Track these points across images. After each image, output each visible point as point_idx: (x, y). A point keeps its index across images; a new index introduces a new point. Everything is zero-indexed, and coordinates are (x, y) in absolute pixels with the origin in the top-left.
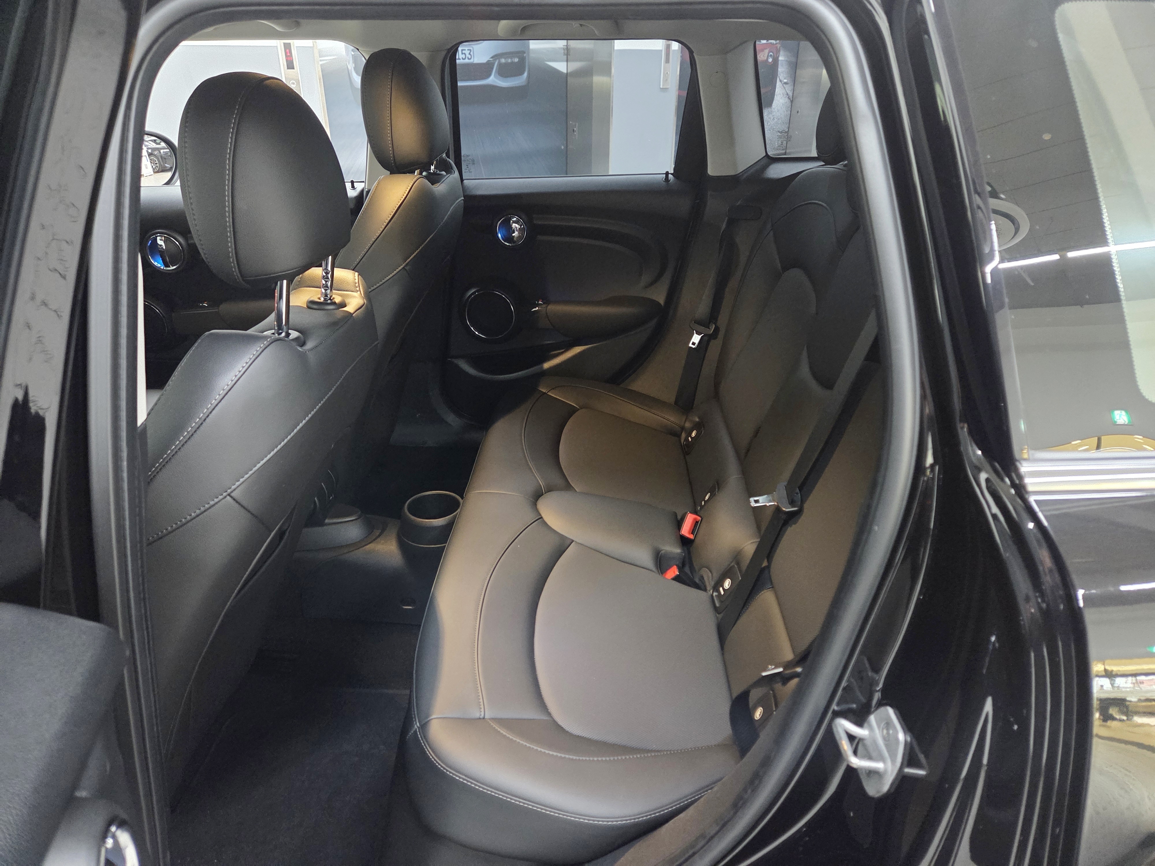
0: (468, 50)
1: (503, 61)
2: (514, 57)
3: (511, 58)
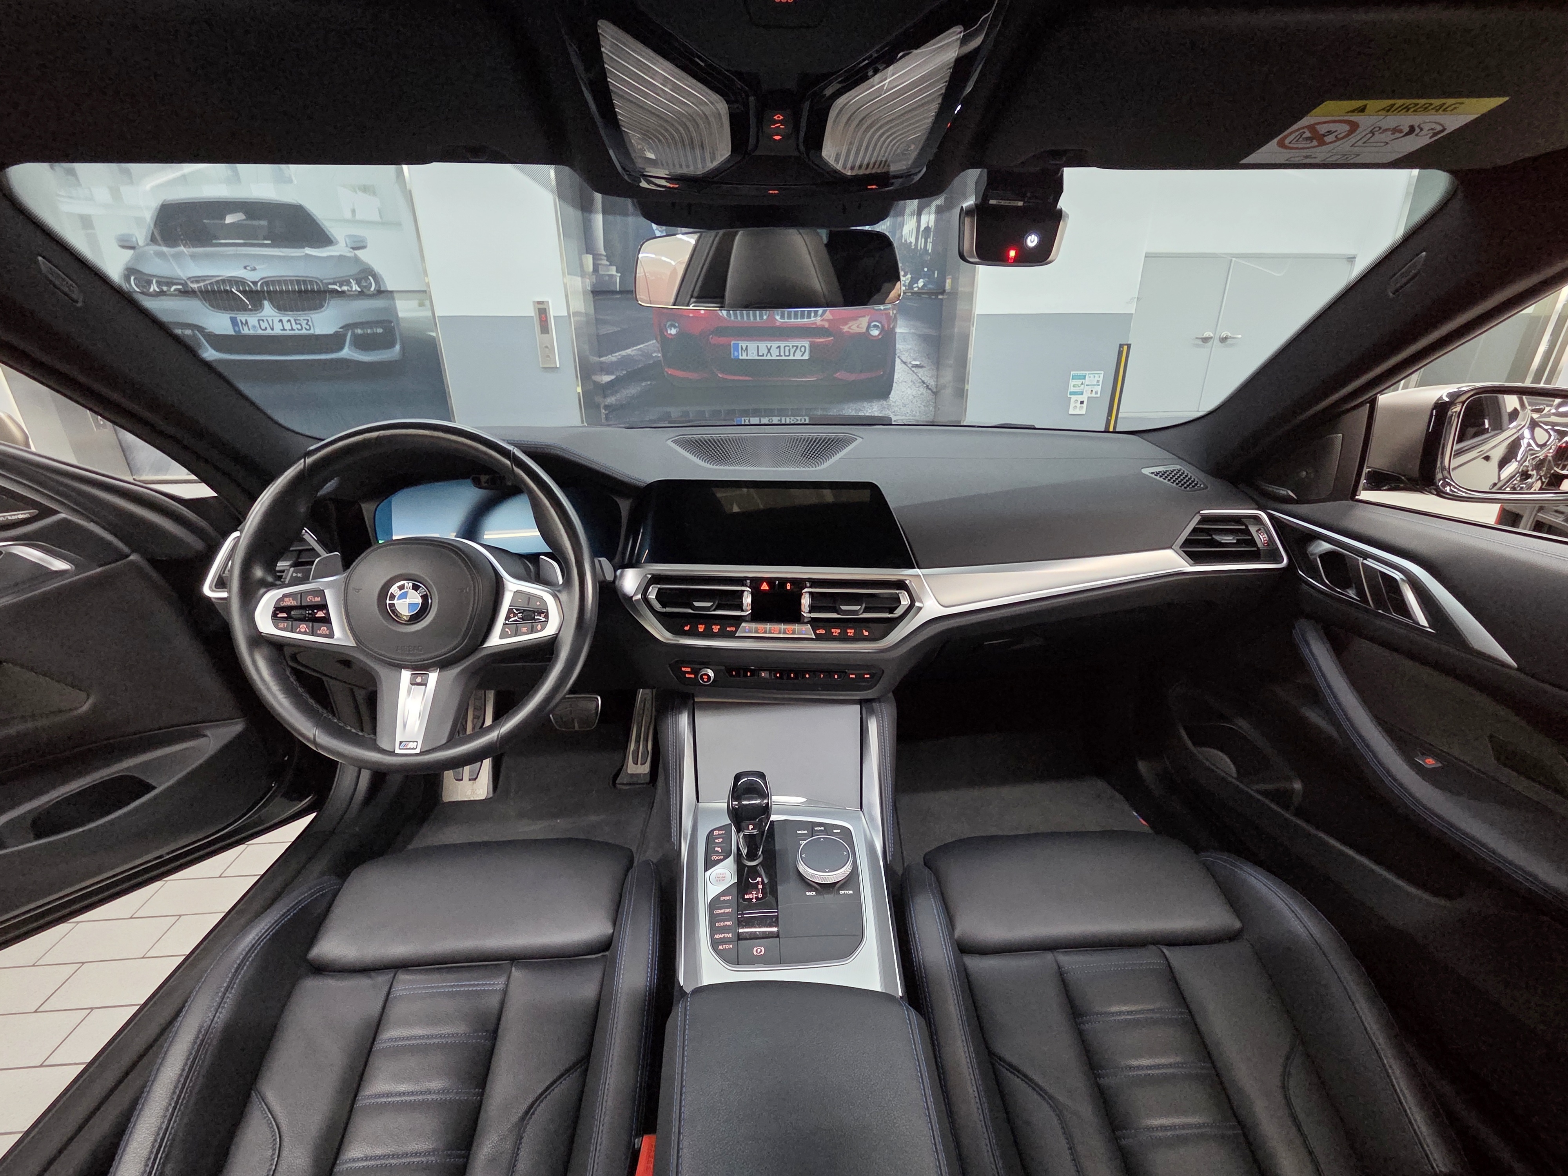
0: (304, 319)
1: (359, 331)
2: (376, 327)
3: (371, 328)
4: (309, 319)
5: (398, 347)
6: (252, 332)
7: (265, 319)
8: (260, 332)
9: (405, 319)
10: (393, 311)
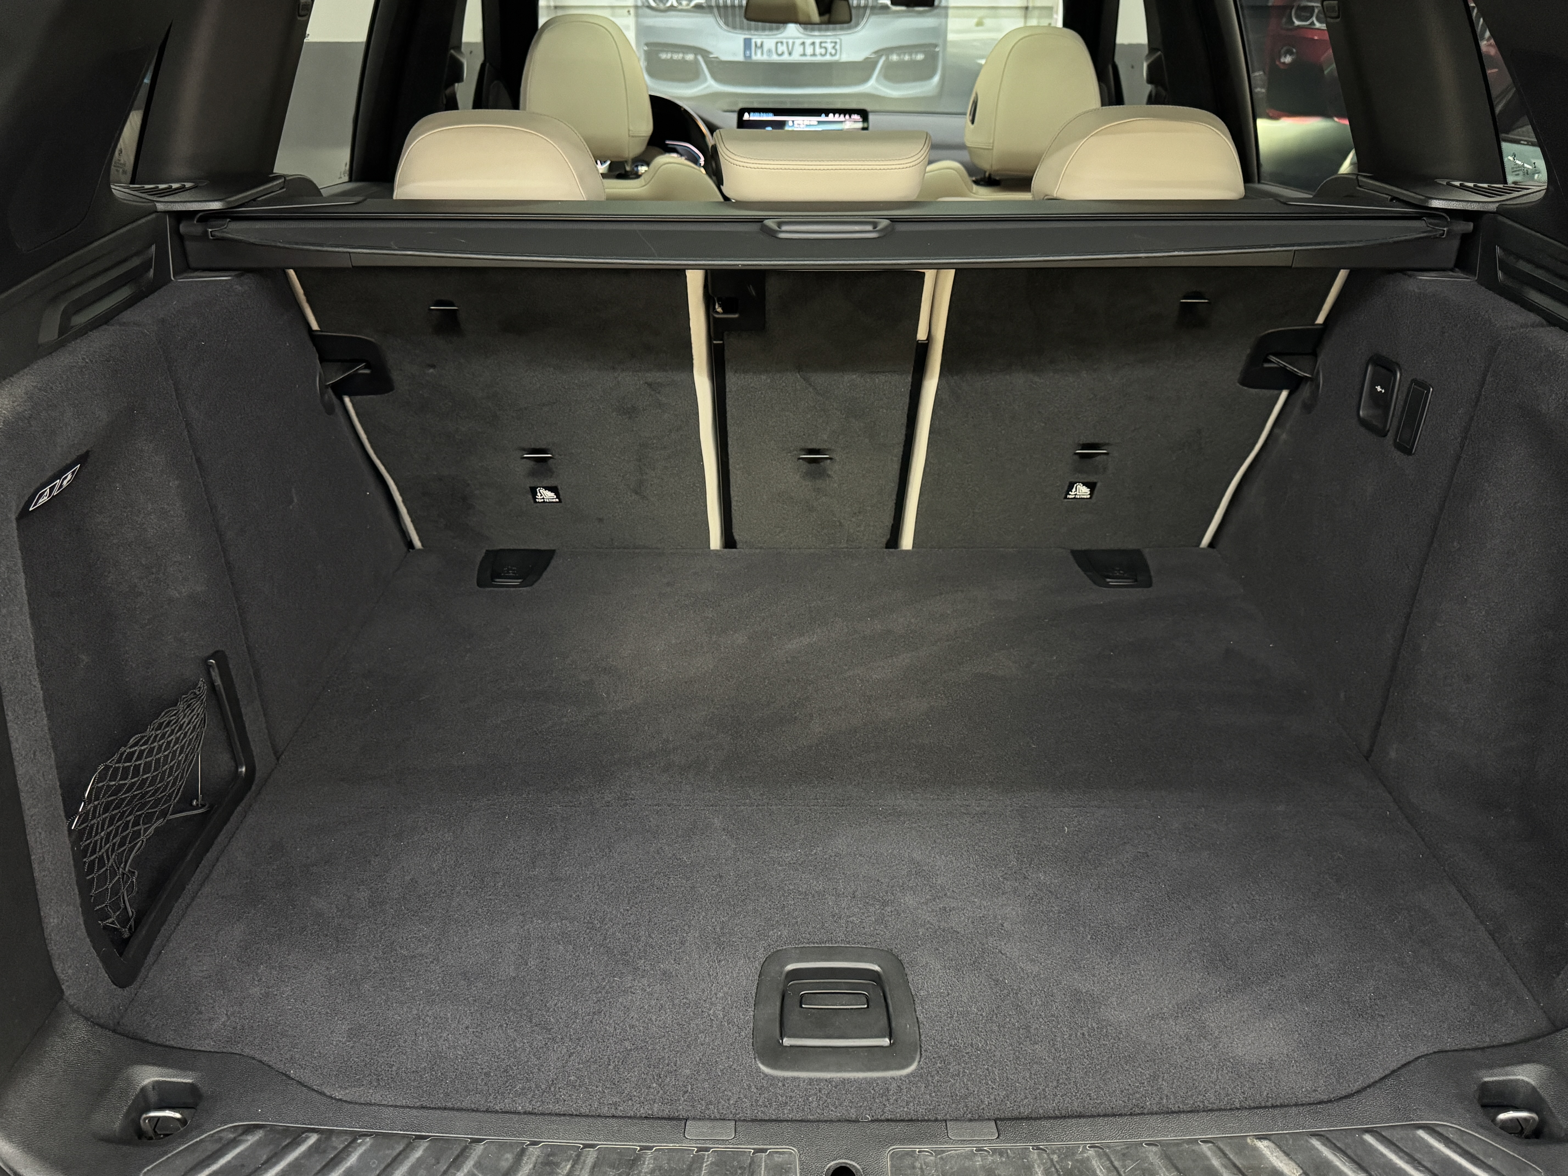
0: (832, 42)
1: (894, 58)
2: (917, 53)
3: (910, 54)
4: (838, 41)
5: (936, 79)
6: (765, 58)
7: (784, 41)
8: (775, 58)
9: (955, 44)
10: (940, 32)
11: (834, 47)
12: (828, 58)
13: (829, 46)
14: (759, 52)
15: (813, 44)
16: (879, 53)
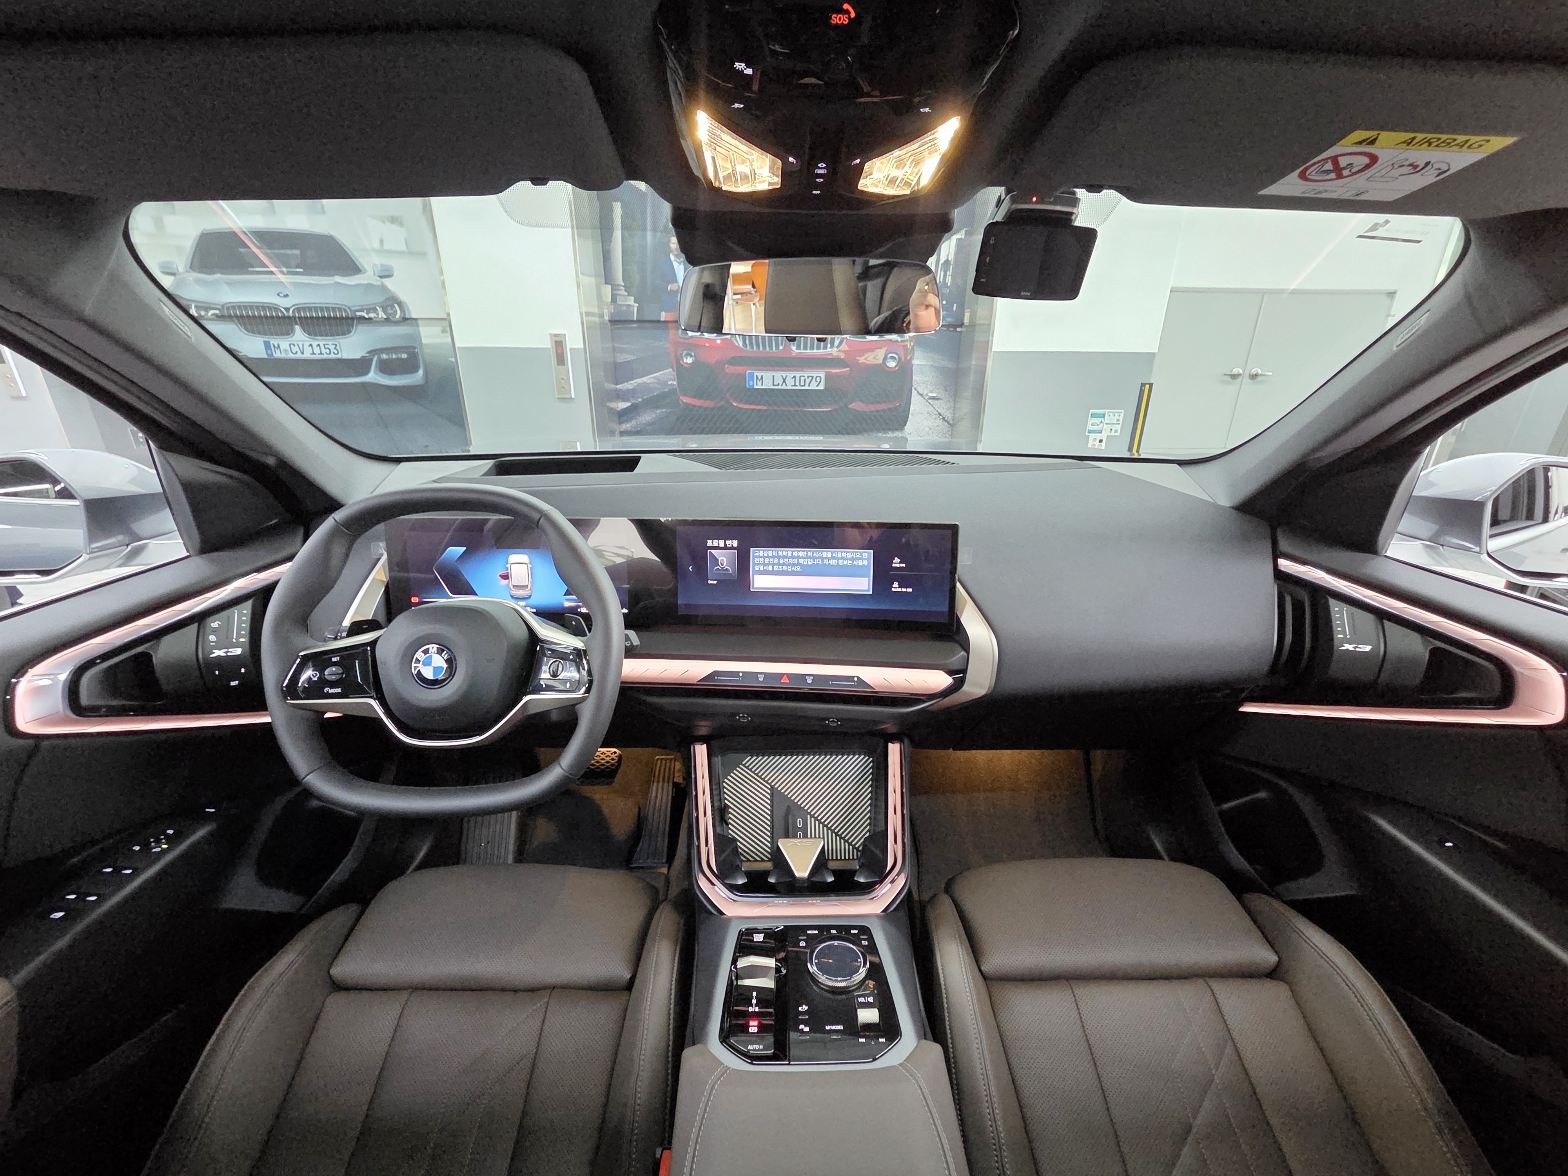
0: (332, 344)
1: (385, 356)
2: (401, 353)
3: (396, 353)
4: (337, 343)
5: (421, 372)
6: (283, 356)
7: (296, 343)
8: (291, 356)
9: (428, 345)
10: (418, 338)
11: (335, 348)
12: (332, 356)
13: (332, 348)
14: (278, 351)
15: (319, 345)
16: (373, 352)
